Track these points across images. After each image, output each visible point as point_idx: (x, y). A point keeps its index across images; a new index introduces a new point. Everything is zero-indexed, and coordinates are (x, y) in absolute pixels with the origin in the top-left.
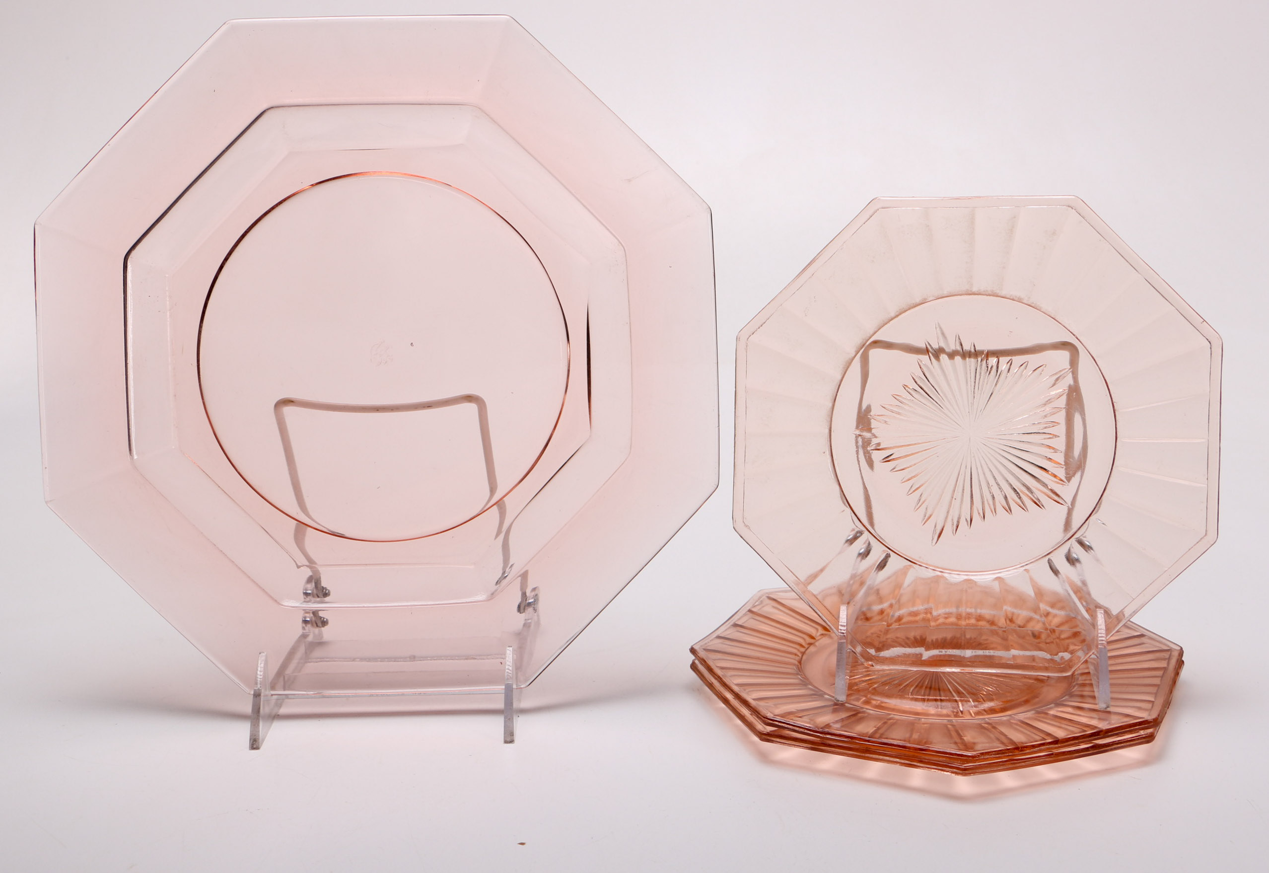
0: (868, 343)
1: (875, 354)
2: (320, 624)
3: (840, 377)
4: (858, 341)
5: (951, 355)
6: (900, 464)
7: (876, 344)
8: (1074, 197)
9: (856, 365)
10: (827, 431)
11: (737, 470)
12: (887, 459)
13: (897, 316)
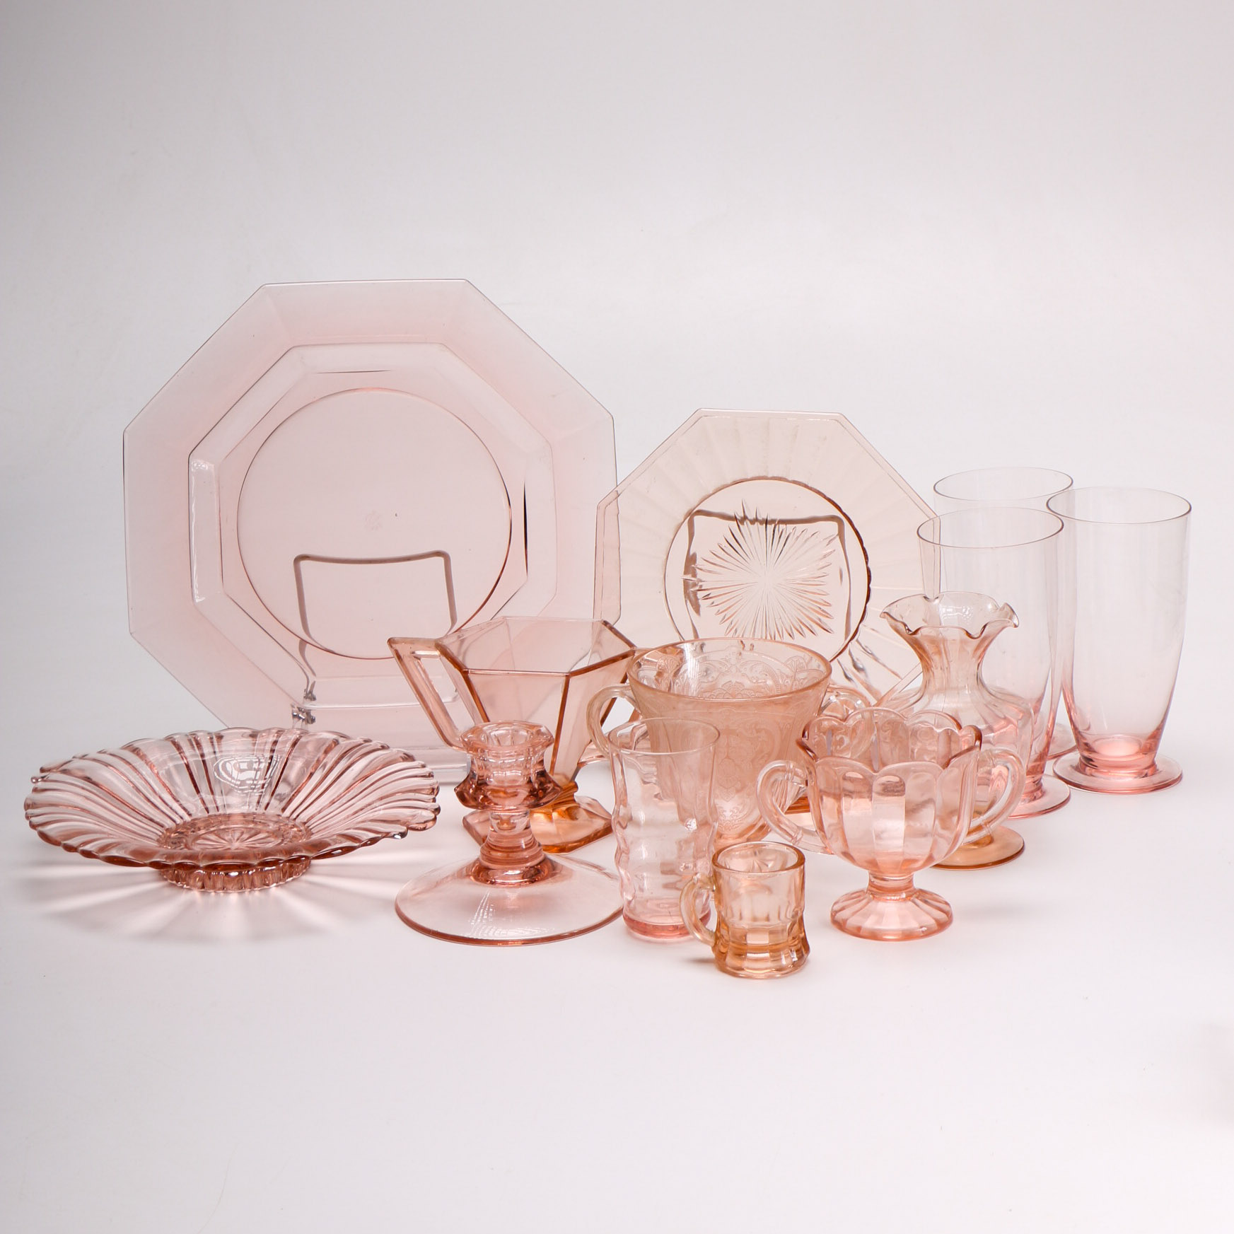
0: (695, 511)
1: (698, 520)
2: (310, 721)
3: (672, 537)
4: (686, 510)
5: (753, 522)
6: (717, 601)
7: (700, 512)
8: (838, 415)
9: (685, 527)
10: (662, 576)
11: (596, 604)
12: (707, 597)
13: (714, 494)
